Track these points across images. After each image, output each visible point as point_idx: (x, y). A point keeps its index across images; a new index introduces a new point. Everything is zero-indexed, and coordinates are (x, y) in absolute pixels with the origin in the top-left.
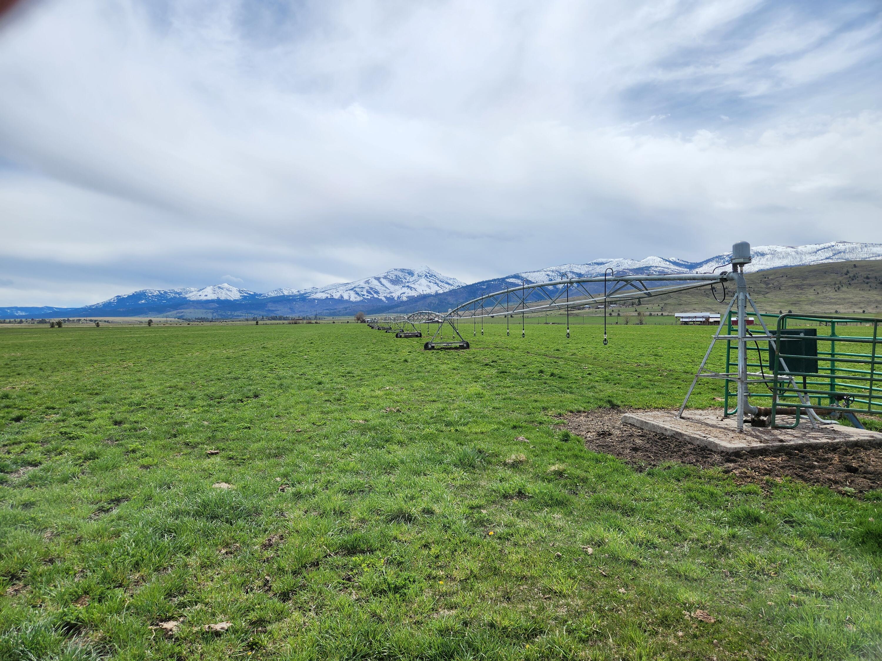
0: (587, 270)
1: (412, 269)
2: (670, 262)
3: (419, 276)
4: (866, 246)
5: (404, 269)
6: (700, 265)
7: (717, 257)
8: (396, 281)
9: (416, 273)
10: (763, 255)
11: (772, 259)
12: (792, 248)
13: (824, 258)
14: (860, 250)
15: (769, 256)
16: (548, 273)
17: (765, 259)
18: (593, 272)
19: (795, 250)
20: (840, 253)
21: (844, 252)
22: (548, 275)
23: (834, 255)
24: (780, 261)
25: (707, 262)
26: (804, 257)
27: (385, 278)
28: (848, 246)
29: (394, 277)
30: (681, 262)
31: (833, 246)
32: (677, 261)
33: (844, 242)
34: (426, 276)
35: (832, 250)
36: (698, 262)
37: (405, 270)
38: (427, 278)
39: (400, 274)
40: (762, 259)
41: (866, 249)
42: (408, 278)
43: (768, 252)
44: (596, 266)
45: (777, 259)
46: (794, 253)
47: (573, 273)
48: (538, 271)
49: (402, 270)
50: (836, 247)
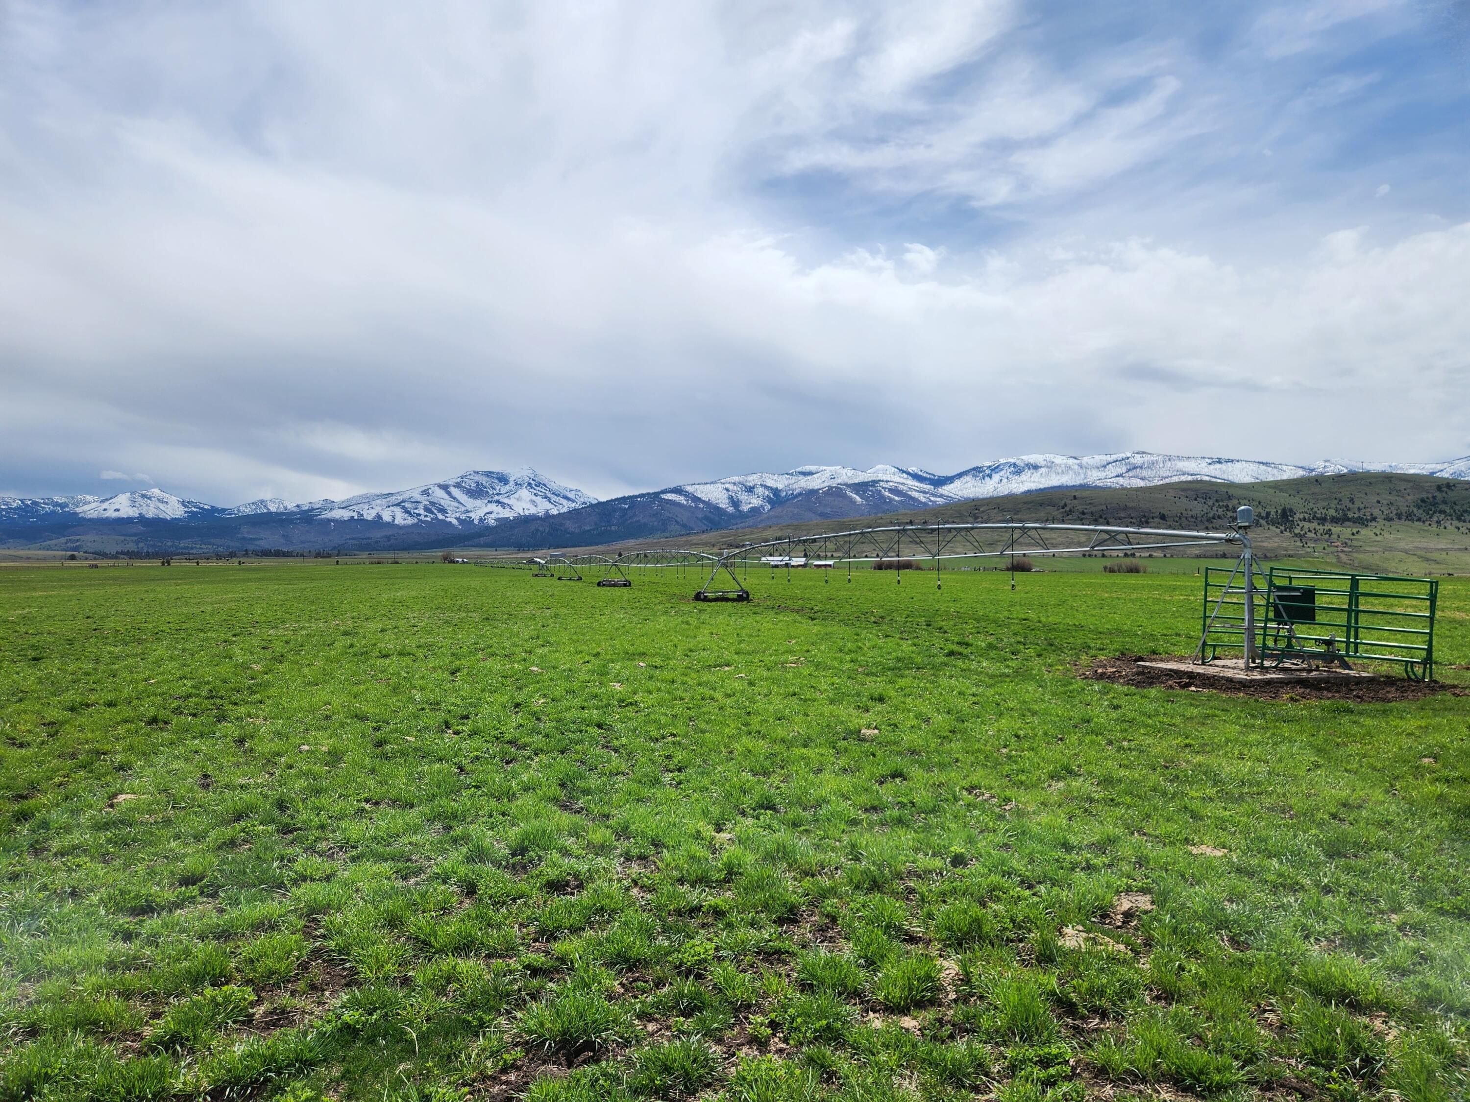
0: (786, 483)
1: (505, 472)
2: (908, 473)
3: (517, 484)
4: (1169, 460)
5: (490, 472)
6: (950, 480)
7: (974, 469)
8: (476, 491)
9: (512, 479)
10: (1036, 467)
11: (1047, 474)
12: (1075, 458)
13: (1116, 475)
14: (1162, 465)
15: (1043, 470)
16: (727, 486)
17: (1039, 474)
18: (795, 486)
19: (1078, 462)
20: (1135, 468)
21: (1141, 467)
22: (727, 490)
23: (1128, 471)
24: (1058, 477)
25: (960, 475)
26: (1089, 473)
27: (458, 485)
28: (1147, 458)
29: (473, 485)
30: (924, 475)
31: (1128, 458)
32: (920, 473)
33: (1144, 453)
34: (530, 484)
35: (1126, 464)
36: (950, 475)
37: (493, 473)
38: (532, 488)
39: (484, 480)
40: (1035, 474)
41: (1168, 464)
42: (498, 488)
43: (1043, 463)
44: (801, 477)
45: (1054, 475)
46: (1076, 467)
47: (766, 487)
48: (712, 483)
49: (488, 474)
50: (1132, 460)
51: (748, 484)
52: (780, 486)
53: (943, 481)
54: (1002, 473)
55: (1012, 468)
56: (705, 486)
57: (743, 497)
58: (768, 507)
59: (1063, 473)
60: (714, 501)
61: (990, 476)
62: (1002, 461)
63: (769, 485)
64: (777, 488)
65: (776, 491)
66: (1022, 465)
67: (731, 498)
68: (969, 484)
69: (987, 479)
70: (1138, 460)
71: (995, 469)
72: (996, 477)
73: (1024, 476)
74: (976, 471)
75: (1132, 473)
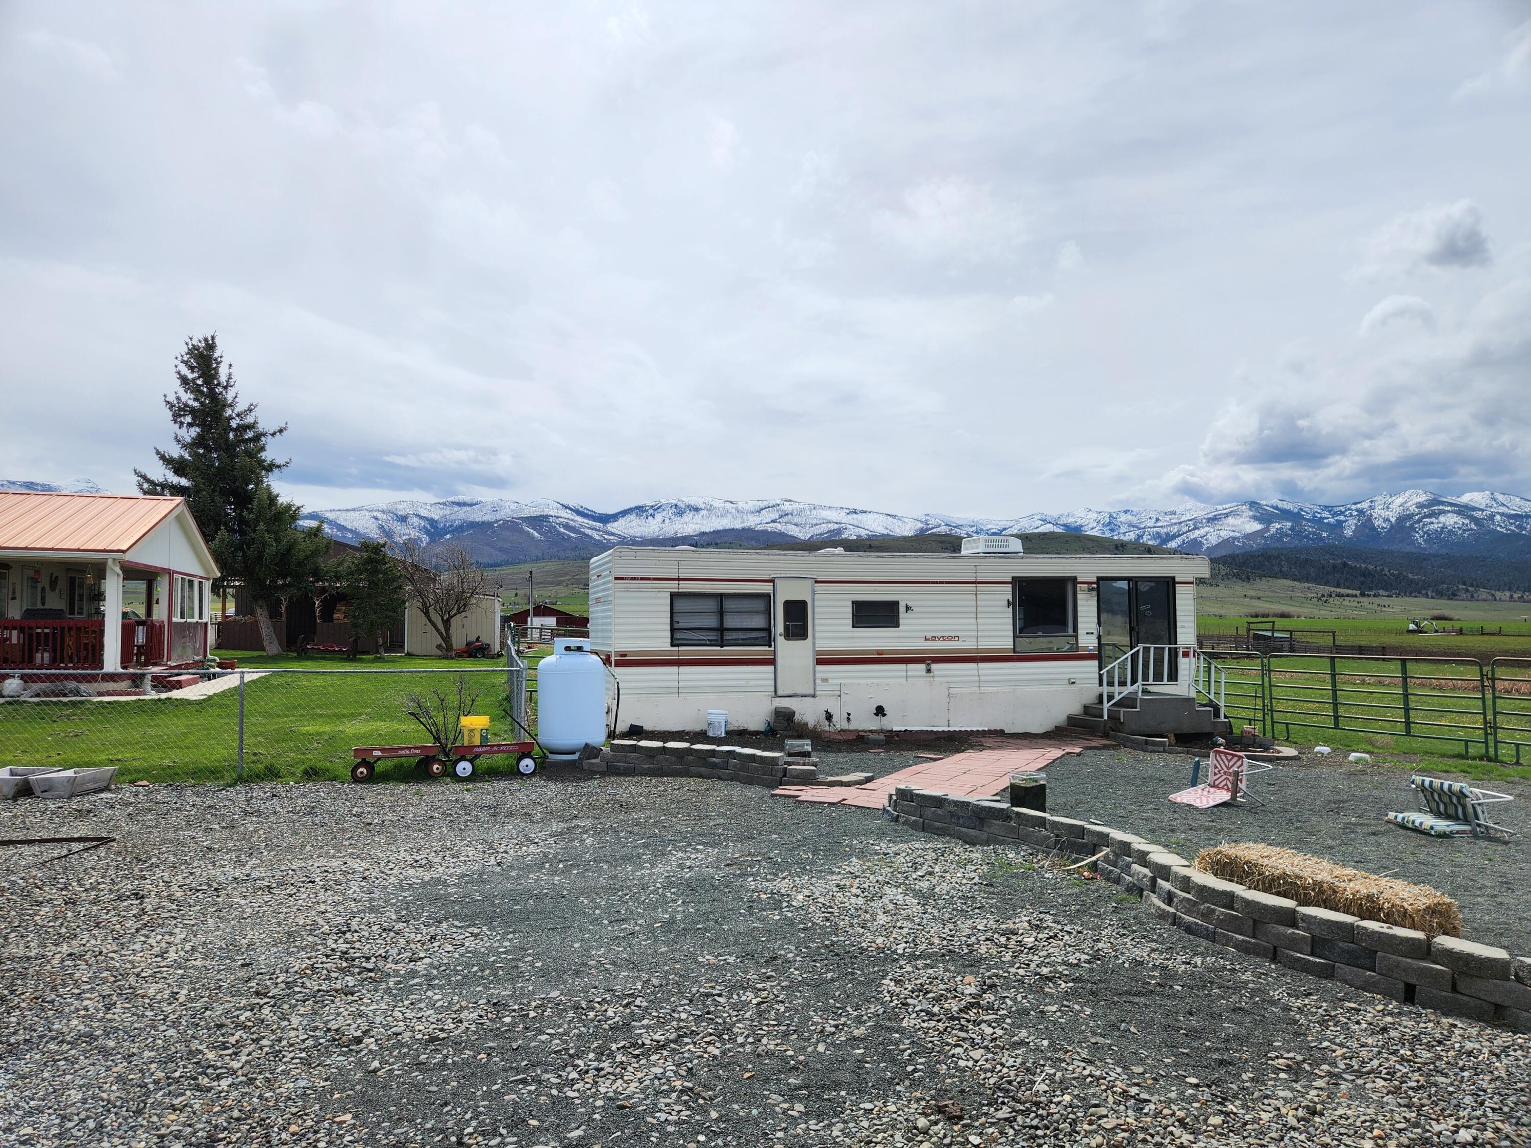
51: (399, 513)
52: (436, 518)
53: (605, 519)
54: (664, 513)
55: (673, 510)
56: (349, 514)
57: (398, 528)
58: (426, 539)
59: (722, 516)
60: (361, 530)
61: (653, 516)
62: (663, 501)
63: (422, 514)
64: (432, 519)
65: (432, 522)
66: (683, 506)
67: (381, 527)
68: (634, 523)
69: (650, 518)
70: (787, 507)
71: (657, 508)
72: (659, 517)
73: (688, 517)
74: (639, 510)
75: (784, 520)
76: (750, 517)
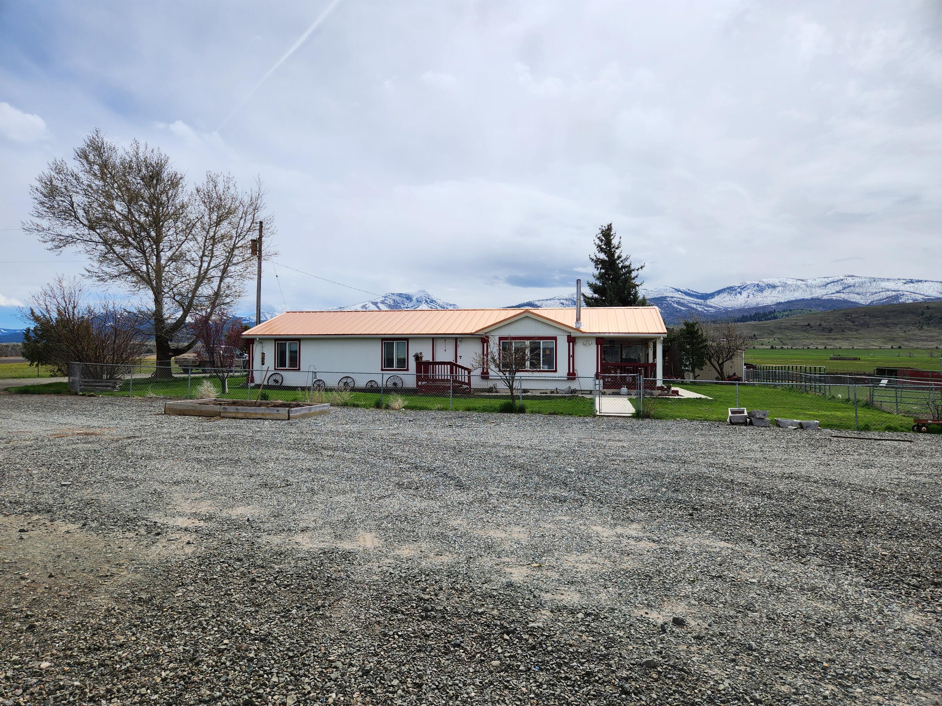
1: (410, 294)
2: (681, 292)
3: (418, 301)
4: (874, 281)
5: (401, 294)
6: (712, 295)
7: (728, 288)
8: (394, 306)
9: (414, 299)
10: (774, 287)
11: (783, 291)
12: (802, 280)
13: (835, 292)
14: (869, 285)
15: (780, 288)
19: (805, 283)
20: (850, 286)
21: (854, 286)
22: (562, 304)
23: (844, 288)
24: (792, 294)
25: (719, 292)
26: (813, 290)
27: (383, 302)
28: (857, 280)
29: (392, 302)
30: (692, 293)
31: (842, 280)
32: (688, 291)
33: (853, 276)
34: (426, 301)
35: (841, 284)
36: (709, 292)
37: (403, 294)
38: (428, 304)
39: (398, 299)
40: (774, 292)
41: (875, 284)
42: (406, 304)
43: (779, 284)
45: (788, 293)
46: (804, 286)
48: (550, 299)
50: (845, 281)
53: (705, 297)
54: (749, 291)
55: (756, 288)
59: (794, 290)
61: (740, 293)
62: (748, 283)
66: (763, 285)
68: (727, 299)
69: (738, 295)
70: (850, 281)
71: (743, 288)
72: (745, 294)
73: (767, 293)
74: (730, 290)
75: (847, 290)
76: (817, 289)
